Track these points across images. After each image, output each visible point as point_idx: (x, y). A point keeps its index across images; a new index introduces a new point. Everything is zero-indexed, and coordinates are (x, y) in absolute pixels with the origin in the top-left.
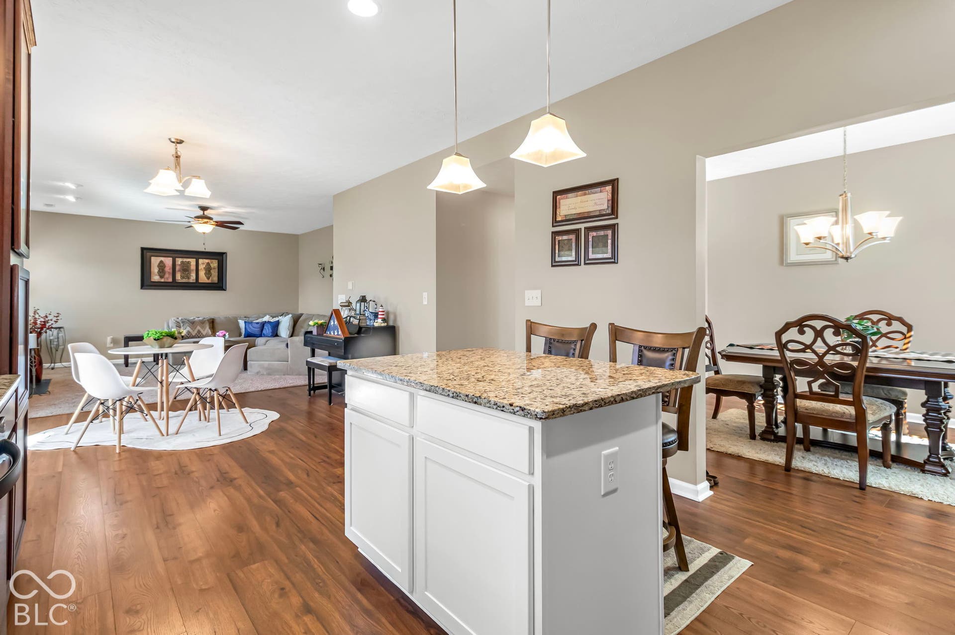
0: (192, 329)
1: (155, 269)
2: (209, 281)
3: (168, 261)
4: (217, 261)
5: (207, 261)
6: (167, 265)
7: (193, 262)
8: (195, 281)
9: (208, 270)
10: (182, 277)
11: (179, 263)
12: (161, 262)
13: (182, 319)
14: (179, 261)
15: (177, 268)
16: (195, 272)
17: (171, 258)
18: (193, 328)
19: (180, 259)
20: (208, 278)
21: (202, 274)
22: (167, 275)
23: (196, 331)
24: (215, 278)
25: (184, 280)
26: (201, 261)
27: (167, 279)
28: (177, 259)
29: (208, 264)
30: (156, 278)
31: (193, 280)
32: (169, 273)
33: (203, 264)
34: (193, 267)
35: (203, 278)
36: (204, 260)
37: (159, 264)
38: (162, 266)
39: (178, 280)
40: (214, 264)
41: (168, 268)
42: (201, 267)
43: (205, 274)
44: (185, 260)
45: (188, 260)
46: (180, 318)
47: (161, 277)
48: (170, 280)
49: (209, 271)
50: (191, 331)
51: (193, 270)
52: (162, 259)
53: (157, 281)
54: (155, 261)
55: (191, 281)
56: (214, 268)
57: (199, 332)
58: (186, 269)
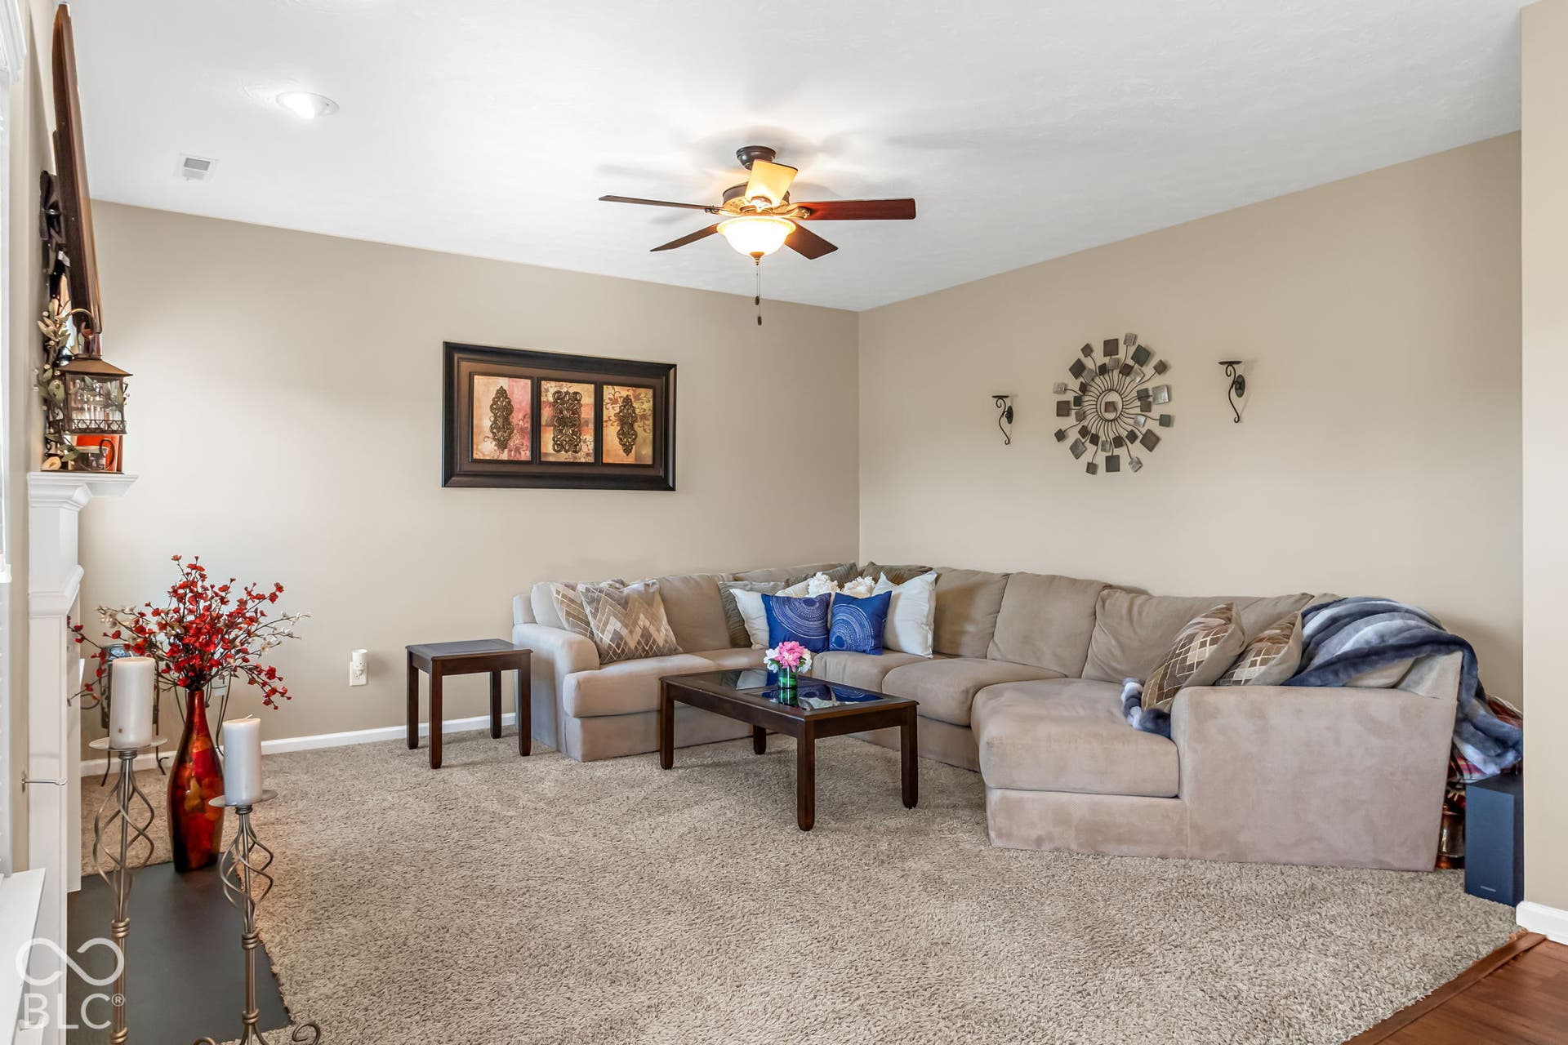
0: (626, 626)
1: (484, 419)
2: (630, 459)
3: (520, 391)
4: (650, 392)
5: (624, 392)
6: (515, 405)
7: (586, 393)
8: (591, 460)
9: (627, 422)
10: (559, 447)
11: (551, 399)
12: (502, 393)
13: (588, 590)
14: (550, 389)
15: (546, 414)
16: (591, 426)
17: (529, 382)
18: (629, 621)
19: (553, 384)
20: (627, 451)
21: (611, 433)
22: (515, 440)
23: (638, 631)
24: (644, 451)
25: (564, 457)
26: (609, 392)
27: (517, 450)
28: (545, 385)
29: (627, 401)
30: (486, 448)
31: (588, 455)
32: (522, 430)
33: (614, 401)
34: (587, 413)
35: (614, 451)
36: (617, 388)
37: (495, 403)
38: (503, 406)
39: (546, 454)
40: (644, 402)
41: (521, 417)
42: (610, 411)
43: (618, 434)
44: (567, 387)
45: (573, 388)
46: (581, 588)
47: (502, 445)
48: (525, 455)
49: (631, 426)
50: (624, 632)
51: (587, 423)
52: (503, 382)
53: (488, 458)
54: (485, 389)
55: (583, 460)
56: (644, 417)
57: (646, 635)
58: (567, 420)
